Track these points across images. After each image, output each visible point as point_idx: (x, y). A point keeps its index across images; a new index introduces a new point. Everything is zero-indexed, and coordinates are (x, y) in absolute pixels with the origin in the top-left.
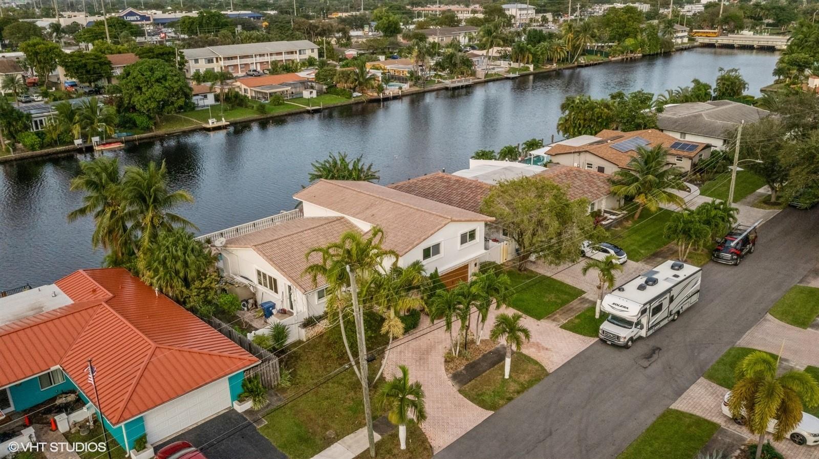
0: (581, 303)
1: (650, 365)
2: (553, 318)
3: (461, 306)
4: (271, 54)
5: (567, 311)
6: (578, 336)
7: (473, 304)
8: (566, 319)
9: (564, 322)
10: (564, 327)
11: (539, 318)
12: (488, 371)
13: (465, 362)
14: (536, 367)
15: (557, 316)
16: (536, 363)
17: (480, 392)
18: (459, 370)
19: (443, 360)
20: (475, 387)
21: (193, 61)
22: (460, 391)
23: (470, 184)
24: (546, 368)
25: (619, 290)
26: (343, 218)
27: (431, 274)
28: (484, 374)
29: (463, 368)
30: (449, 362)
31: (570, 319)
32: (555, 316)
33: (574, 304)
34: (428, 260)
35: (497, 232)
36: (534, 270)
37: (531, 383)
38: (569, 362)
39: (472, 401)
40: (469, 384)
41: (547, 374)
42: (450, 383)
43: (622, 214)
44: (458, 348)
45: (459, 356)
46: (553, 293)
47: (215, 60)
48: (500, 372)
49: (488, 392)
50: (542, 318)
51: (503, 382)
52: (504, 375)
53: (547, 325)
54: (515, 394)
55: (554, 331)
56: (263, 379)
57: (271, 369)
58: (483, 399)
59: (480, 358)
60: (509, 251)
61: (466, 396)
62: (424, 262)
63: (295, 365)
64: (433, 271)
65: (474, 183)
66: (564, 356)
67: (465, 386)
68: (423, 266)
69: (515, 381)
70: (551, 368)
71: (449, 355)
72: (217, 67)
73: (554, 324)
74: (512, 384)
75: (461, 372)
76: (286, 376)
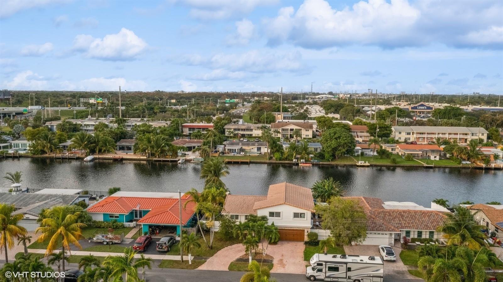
4: (450, 134)
21: (398, 133)
22: (232, 262)
24: (271, 271)
34: (272, 218)
38: (282, 273)
42: (234, 259)
47: (411, 133)
54: (244, 271)
59: (257, 259)
62: (269, 218)
66: (285, 272)
72: (412, 138)
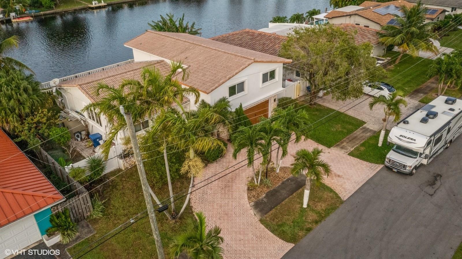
0: (363, 132)
1: (435, 193)
2: (341, 146)
3: (263, 142)
5: (353, 139)
6: (365, 163)
7: (274, 139)
8: (352, 147)
9: (352, 150)
10: (351, 154)
11: (329, 147)
12: (287, 200)
13: (266, 190)
14: (331, 194)
15: (345, 144)
16: (331, 190)
17: (280, 223)
18: (261, 198)
19: (246, 188)
20: (275, 216)
22: (261, 221)
23: (270, 36)
24: (340, 196)
25: (404, 122)
26: (162, 61)
27: (236, 109)
28: (283, 203)
29: (264, 196)
30: (251, 190)
31: (355, 146)
32: (343, 144)
33: (358, 133)
34: (234, 97)
35: (292, 73)
36: (322, 104)
37: (328, 212)
38: (360, 189)
39: (272, 232)
40: (269, 213)
41: (342, 202)
42: (252, 212)
43: (386, 60)
44: (260, 177)
45: (261, 184)
46: (339, 124)
48: (298, 200)
49: (288, 222)
50: (331, 147)
51: (301, 211)
52: (302, 204)
53: (337, 152)
54: (314, 224)
55: (343, 158)
56: (74, 212)
57: (82, 202)
58: (283, 230)
59: (279, 186)
60: (302, 89)
61: (267, 226)
62: (230, 99)
63: (111, 194)
64: (238, 107)
65: (273, 35)
66: (355, 182)
67: (266, 216)
68: (229, 102)
69: (313, 210)
70: (345, 195)
71: (252, 184)
73: (343, 151)
74: (310, 213)
75: (262, 200)
76: (99, 207)
